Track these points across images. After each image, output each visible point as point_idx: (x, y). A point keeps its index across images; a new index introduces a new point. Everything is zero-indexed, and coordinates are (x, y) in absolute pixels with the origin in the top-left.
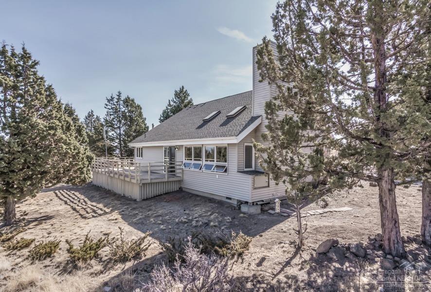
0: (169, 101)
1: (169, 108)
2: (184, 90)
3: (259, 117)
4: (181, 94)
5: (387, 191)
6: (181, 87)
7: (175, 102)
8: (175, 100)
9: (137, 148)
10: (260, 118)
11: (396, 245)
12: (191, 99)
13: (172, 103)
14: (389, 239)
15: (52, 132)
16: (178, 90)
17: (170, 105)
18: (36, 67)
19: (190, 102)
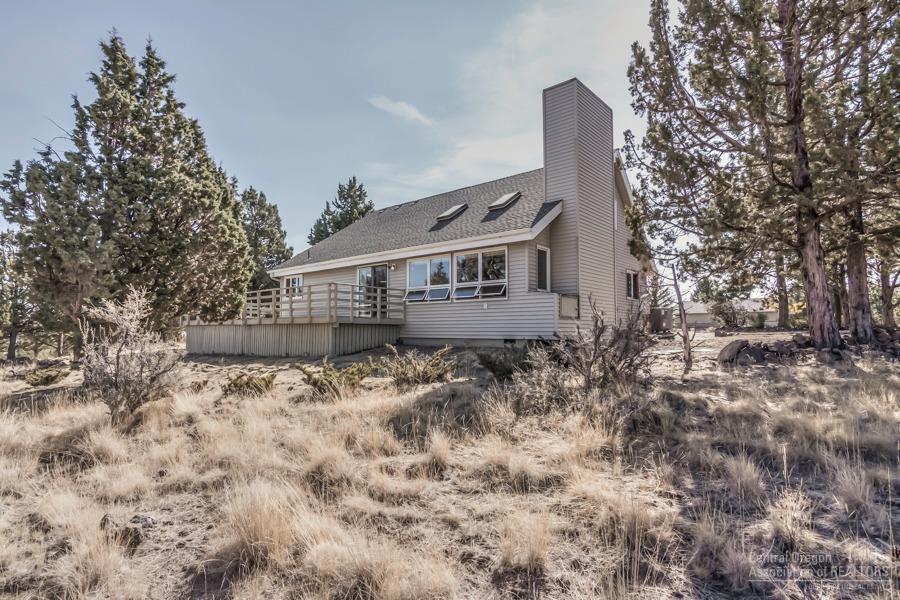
0: (328, 204)
1: (327, 217)
2: (357, 185)
3: (558, 202)
4: (351, 193)
5: (814, 260)
6: (352, 179)
7: (339, 207)
8: (339, 202)
9: (288, 280)
10: (560, 204)
11: (831, 335)
12: (370, 202)
13: (333, 208)
14: (822, 328)
15: (207, 201)
16: (346, 184)
17: (327, 212)
18: (168, 84)
19: (369, 208)
